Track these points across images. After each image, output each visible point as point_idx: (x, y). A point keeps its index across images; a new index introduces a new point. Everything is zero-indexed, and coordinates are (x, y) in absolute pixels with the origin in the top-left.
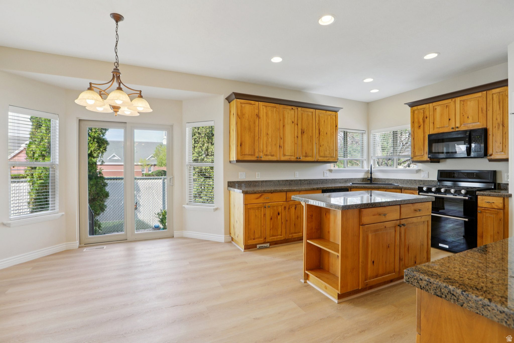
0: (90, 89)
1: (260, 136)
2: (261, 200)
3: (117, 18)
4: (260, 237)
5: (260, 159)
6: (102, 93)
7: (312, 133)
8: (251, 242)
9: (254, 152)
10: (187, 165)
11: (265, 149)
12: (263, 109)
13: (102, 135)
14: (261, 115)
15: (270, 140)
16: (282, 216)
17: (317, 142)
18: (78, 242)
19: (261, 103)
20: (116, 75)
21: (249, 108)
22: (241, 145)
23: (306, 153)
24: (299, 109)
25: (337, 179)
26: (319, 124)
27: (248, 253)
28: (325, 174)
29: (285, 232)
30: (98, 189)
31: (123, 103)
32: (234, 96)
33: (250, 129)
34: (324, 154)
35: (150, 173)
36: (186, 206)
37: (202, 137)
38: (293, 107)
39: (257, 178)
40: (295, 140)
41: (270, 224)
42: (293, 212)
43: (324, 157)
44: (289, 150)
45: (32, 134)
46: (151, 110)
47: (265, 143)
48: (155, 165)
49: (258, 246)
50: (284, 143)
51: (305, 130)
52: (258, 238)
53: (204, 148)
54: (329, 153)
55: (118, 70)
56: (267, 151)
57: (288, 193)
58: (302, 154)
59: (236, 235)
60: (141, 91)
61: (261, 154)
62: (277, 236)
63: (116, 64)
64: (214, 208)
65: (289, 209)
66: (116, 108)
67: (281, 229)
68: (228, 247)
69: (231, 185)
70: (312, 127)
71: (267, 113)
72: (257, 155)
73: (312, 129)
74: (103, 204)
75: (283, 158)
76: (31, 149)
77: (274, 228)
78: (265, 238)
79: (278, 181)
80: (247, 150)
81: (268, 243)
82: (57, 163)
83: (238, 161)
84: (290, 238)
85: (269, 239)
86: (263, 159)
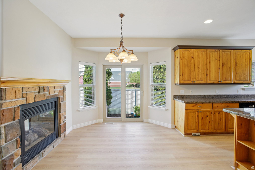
0: (111, 52)
1: (194, 69)
2: (196, 108)
3: (122, 16)
4: (195, 129)
5: (194, 82)
6: (115, 53)
7: (230, 65)
8: (189, 132)
9: (191, 79)
10: (151, 86)
11: (197, 76)
12: (196, 53)
13: (110, 71)
14: (195, 57)
15: (200, 71)
16: (209, 117)
17: (234, 71)
18: (102, 119)
19: (195, 49)
20: (122, 43)
21: (187, 53)
22: (182, 75)
23: (225, 78)
24: (221, 50)
25: (248, 95)
26: (236, 59)
27: (187, 138)
28: (239, 91)
29: (211, 128)
30: (108, 94)
31: (125, 57)
32: (178, 47)
33: (188, 65)
34: (240, 78)
35: (127, 85)
36: (150, 107)
37: (155, 69)
38: (216, 50)
39: (191, 93)
40: (217, 71)
41: (201, 122)
42: (217, 116)
43: (239, 80)
44: (213, 76)
45: (85, 71)
46: (138, 60)
47: (197, 73)
48: (129, 82)
49: (193, 134)
50: (209, 73)
51: (225, 64)
52: (194, 130)
53: (156, 75)
54: (244, 78)
55: (122, 41)
56: (198, 78)
57: (214, 104)
58: (222, 79)
59: (179, 126)
60: (133, 51)
61: (195, 80)
62: (206, 129)
63: (121, 38)
64: (166, 109)
65: (214, 114)
66: (121, 60)
67: (209, 126)
68: (173, 132)
69: (176, 97)
70: (230, 61)
71: (198, 55)
72: (192, 80)
73: (231, 62)
74: (110, 101)
75: (209, 82)
76: (85, 78)
77: (204, 124)
78: (198, 130)
79: (205, 95)
80: (186, 78)
81: (199, 133)
82: (95, 85)
83: (180, 84)
84: (215, 132)
85: (201, 131)
86: (196, 83)
